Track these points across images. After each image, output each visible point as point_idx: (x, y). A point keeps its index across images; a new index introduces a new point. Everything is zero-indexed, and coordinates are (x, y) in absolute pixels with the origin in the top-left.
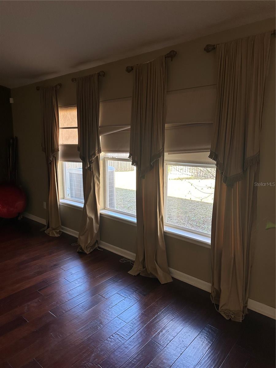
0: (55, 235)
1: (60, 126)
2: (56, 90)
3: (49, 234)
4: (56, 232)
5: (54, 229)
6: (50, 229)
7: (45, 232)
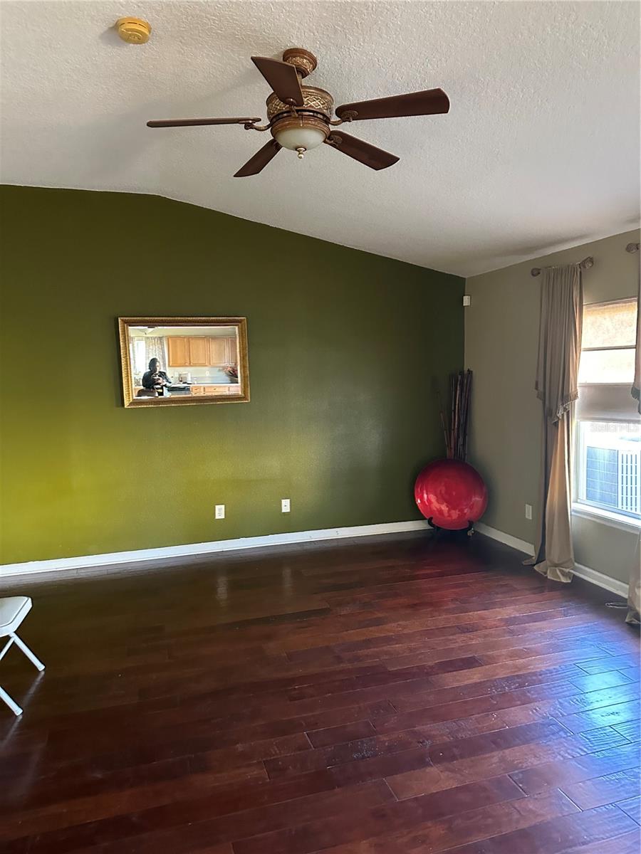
0: (560, 578)
1: (583, 347)
2: (580, 272)
3: (546, 573)
4: (563, 571)
5: (556, 566)
6: (547, 562)
7: (536, 568)
